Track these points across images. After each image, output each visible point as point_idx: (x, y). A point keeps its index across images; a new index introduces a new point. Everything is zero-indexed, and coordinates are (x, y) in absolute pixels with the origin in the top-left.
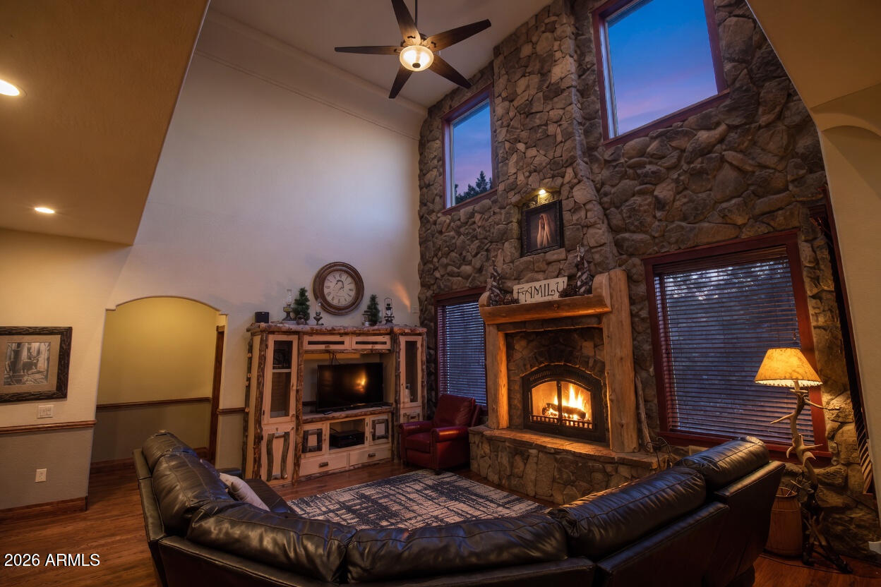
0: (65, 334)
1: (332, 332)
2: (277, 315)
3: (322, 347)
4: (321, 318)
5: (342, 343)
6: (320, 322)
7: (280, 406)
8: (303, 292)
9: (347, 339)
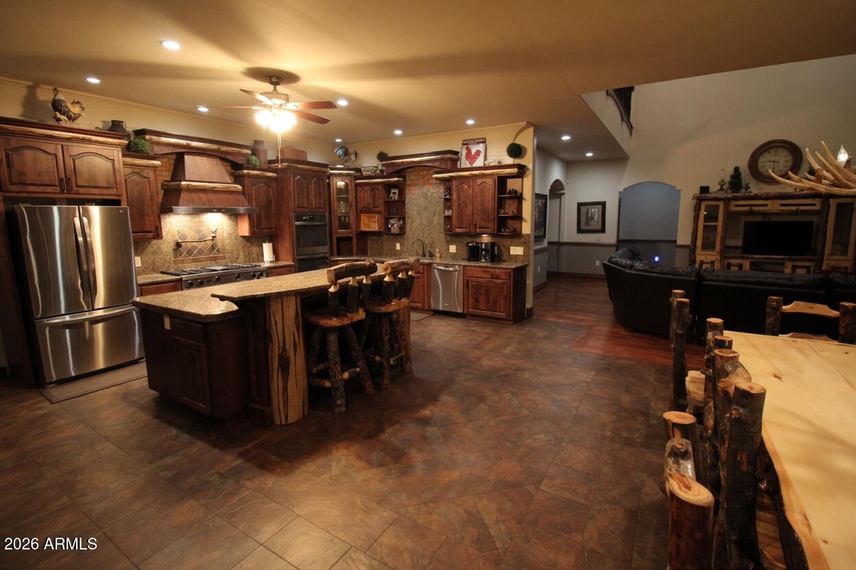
0: (603, 204)
1: (756, 197)
2: (714, 188)
3: (747, 208)
4: (749, 187)
5: (766, 205)
6: (749, 190)
7: (708, 245)
8: (737, 169)
9: (769, 202)
